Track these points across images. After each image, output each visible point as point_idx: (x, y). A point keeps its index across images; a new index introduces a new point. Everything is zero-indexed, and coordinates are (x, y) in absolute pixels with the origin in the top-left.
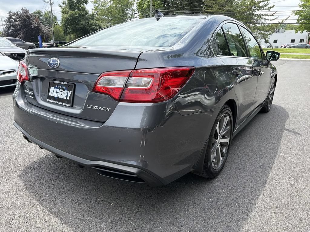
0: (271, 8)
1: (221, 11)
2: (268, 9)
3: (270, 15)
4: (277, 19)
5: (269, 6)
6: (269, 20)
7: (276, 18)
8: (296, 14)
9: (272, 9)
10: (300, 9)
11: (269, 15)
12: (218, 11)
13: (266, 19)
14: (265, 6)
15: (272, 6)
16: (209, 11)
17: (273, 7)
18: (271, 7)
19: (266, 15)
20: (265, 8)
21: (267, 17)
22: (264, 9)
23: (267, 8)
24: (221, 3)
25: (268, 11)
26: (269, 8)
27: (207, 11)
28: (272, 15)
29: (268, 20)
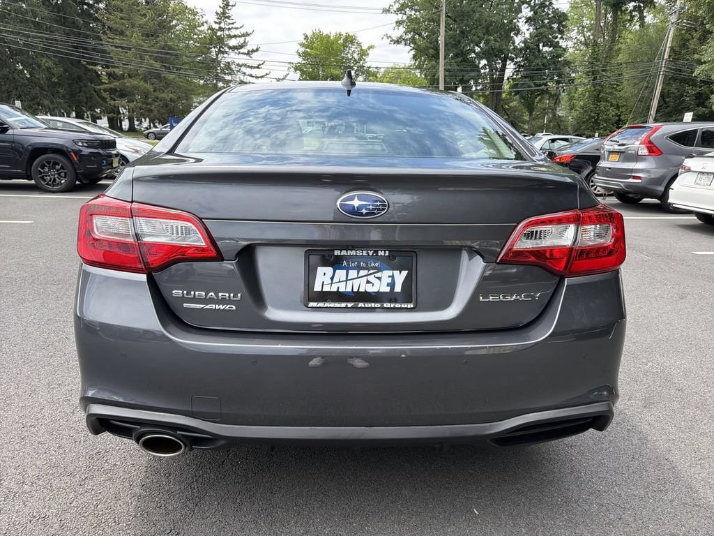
0: (254, 53)
1: (149, 47)
2: (248, 53)
3: (255, 68)
4: (268, 76)
5: (249, 47)
6: (253, 77)
7: (267, 74)
8: (296, 71)
9: (254, 55)
10: (300, 60)
11: (251, 67)
12: (142, 46)
13: (249, 75)
14: (241, 47)
15: (255, 49)
16: (117, 43)
17: (257, 50)
18: (253, 51)
19: (245, 65)
20: (242, 51)
21: (248, 71)
22: (239, 53)
23: (243, 50)
24: (146, 28)
25: (248, 57)
26: (249, 51)
27: (113, 43)
28: (258, 67)
29: (251, 76)
